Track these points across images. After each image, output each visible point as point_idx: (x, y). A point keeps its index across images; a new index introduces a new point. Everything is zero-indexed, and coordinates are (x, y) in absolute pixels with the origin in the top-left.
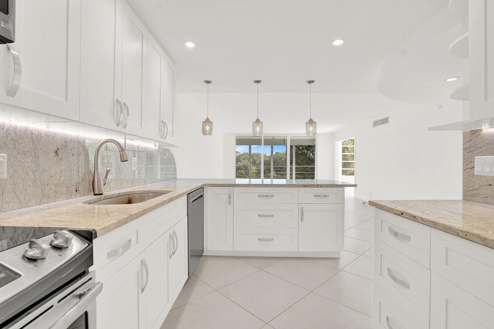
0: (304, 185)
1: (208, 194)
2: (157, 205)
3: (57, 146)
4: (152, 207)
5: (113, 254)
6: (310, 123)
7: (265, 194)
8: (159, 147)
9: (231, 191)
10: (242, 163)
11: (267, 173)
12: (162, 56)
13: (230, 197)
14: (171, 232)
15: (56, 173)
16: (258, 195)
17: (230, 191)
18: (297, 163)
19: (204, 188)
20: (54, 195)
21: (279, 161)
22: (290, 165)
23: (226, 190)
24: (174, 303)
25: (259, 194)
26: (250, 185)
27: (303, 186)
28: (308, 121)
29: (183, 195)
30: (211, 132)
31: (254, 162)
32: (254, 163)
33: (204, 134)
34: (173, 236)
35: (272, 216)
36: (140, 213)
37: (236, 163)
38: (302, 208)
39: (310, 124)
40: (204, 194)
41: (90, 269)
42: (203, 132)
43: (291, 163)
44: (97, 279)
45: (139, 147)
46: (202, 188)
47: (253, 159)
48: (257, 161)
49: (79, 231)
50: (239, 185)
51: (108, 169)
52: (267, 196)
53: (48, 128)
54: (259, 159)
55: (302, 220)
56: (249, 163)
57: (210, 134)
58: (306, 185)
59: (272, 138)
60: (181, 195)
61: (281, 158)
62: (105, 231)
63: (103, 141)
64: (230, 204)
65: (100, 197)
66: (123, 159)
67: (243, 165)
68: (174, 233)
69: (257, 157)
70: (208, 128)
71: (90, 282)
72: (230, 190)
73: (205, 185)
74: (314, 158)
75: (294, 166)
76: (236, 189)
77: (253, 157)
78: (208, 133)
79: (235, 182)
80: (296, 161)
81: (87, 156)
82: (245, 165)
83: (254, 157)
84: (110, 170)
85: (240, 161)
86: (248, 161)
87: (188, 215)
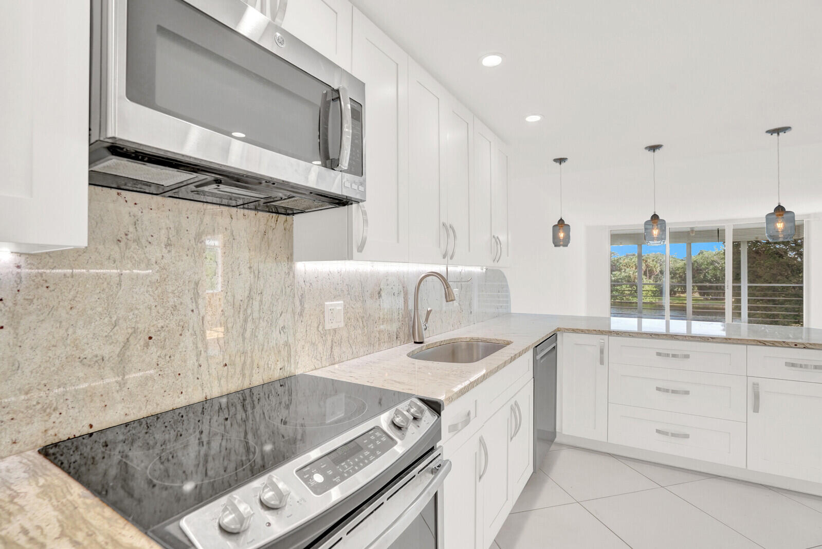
0: (760, 342)
1: (565, 344)
2: (498, 367)
3: (380, 286)
4: (493, 370)
5: (454, 428)
6: (778, 213)
7: (671, 353)
8: (487, 269)
9: (604, 343)
10: (623, 273)
11: (679, 292)
12: (491, 143)
13: (602, 352)
14: (512, 402)
15: (380, 318)
16: (657, 353)
17: (602, 342)
18: (753, 278)
19: (557, 335)
20: (378, 343)
21: (707, 268)
22: (733, 283)
23: (596, 340)
24: (514, 504)
25: (658, 351)
26: (640, 335)
27: (759, 344)
28: (773, 212)
29: (528, 351)
30: (568, 242)
31: (649, 271)
32: (649, 273)
33: (555, 246)
34: (515, 409)
35: (687, 393)
36: (480, 379)
37: (611, 273)
38: (755, 385)
39: (777, 215)
40: (557, 345)
41: (438, 444)
42: (554, 243)
43: (737, 277)
44: (445, 457)
45: (462, 273)
46: (553, 337)
47: (646, 265)
48: (654, 269)
49: (427, 400)
50: (618, 333)
51: (429, 309)
52: (674, 356)
53: (372, 266)
54: (660, 265)
55: (756, 409)
56: (637, 274)
57: (566, 245)
58: (765, 341)
59: (689, 230)
60: (525, 350)
61: (713, 261)
62: (450, 402)
63: (423, 275)
64: (602, 362)
65: (422, 347)
66: (449, 298)
67: (626, 276)
68: (516, 404)
69: (656, 262)
70: (562, 235)
71: (439, 458)
72: (603, 339)
73: (559, 330)
74: (801, 264)
75: (744, 284)
76: (614, 340)
77: (646, 261)
78: (562, 243)
79: (609, 325)
80: (749, 272)
81: (406, 294)
82: (630, 277)
83: (649, 261)
84: (431, 311)
85: (620, 270)
86: (636, 268)
87: (534, 378)
